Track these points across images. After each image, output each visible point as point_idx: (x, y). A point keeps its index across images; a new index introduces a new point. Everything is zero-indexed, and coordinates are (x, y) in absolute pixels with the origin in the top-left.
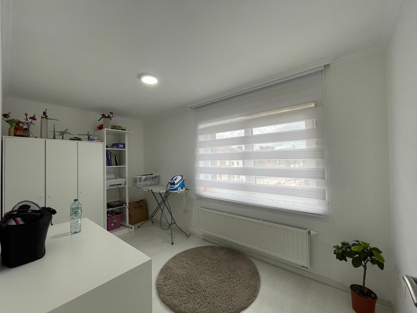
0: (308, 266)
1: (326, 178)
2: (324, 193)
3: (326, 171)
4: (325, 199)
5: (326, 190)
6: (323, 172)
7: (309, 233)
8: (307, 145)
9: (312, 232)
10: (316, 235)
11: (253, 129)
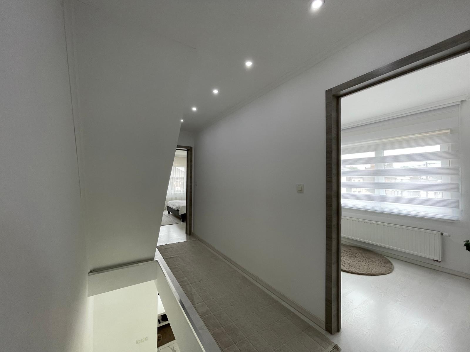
0: (439, 258)
1: (460, 191)
2: (458, 202)
3: (460, 186)
4: (458, 208)
5: (460, 200)
6: (457, 186)
7: (442, 234)
8: (442, 164)
9: (444, 234)
10: (449, 236)
11: (384, 151)
